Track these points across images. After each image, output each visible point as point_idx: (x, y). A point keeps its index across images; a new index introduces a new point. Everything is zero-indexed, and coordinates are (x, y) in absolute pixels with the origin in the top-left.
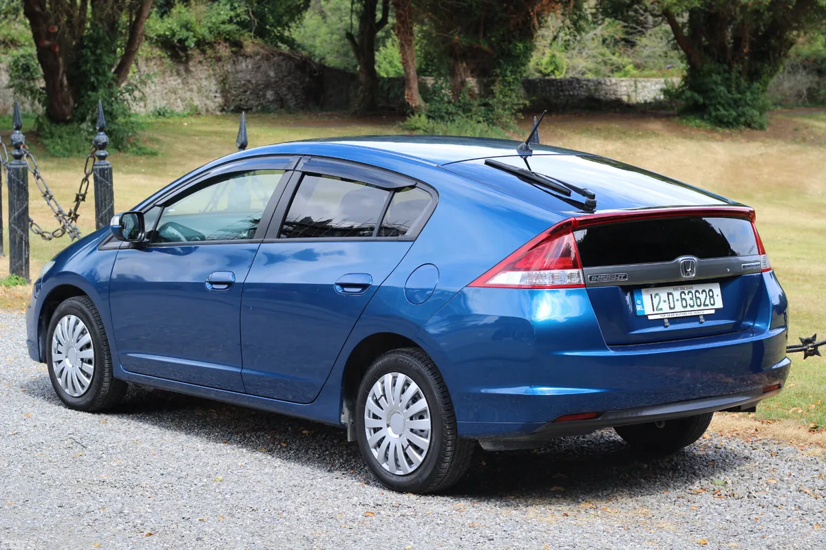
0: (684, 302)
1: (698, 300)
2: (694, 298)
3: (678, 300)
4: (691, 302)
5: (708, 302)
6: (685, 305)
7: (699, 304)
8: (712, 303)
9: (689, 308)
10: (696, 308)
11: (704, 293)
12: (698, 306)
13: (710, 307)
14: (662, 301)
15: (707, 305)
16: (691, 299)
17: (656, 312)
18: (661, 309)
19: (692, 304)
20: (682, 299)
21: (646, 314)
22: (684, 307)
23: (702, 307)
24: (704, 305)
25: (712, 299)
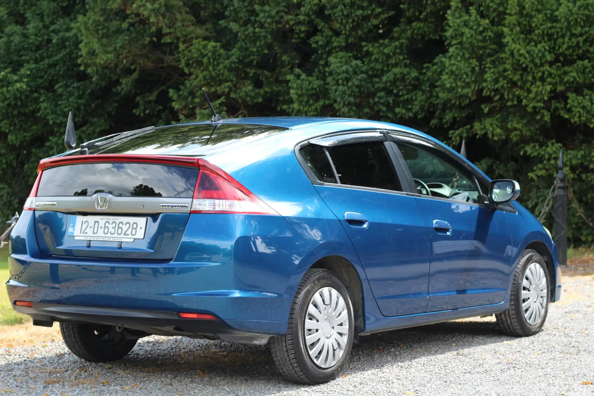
0: (106, 229)
1: (120, 230)
2: (117, 228)
3: (101, 227)
4: (113, 231)
5: (129, 232)
6: (106, 232)
7: (120, 232)
8: (134, 233)
9: (109, 235)
10: (116, 235)
11: (128, 225)
12: (118, 234)
13: (130, 236)
14: (89, 227)
15: (128, 235)
16: (113, 228)
17: (82, 235)
18: (86, 233)
19: (113, 232)
20: (105, 227)
21: (74, 235)
22: (104, 233)
23: (122, 236)
24: (125, 234)
25: (134, 231)
